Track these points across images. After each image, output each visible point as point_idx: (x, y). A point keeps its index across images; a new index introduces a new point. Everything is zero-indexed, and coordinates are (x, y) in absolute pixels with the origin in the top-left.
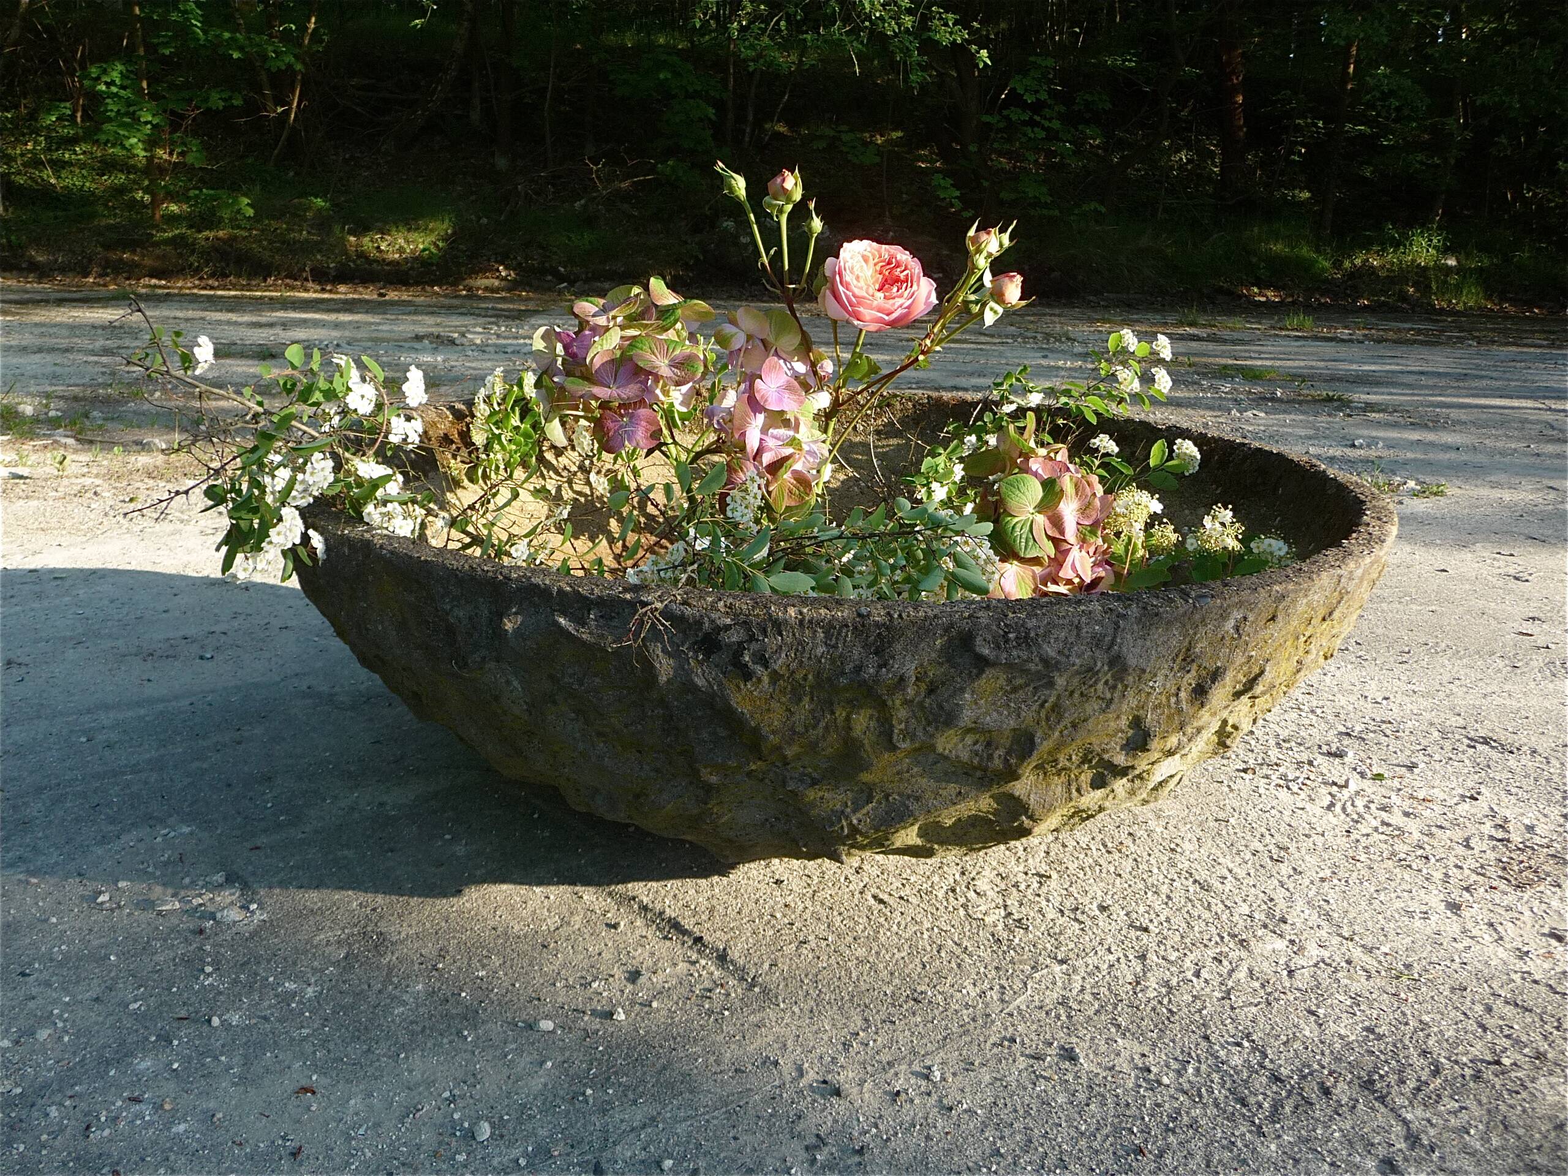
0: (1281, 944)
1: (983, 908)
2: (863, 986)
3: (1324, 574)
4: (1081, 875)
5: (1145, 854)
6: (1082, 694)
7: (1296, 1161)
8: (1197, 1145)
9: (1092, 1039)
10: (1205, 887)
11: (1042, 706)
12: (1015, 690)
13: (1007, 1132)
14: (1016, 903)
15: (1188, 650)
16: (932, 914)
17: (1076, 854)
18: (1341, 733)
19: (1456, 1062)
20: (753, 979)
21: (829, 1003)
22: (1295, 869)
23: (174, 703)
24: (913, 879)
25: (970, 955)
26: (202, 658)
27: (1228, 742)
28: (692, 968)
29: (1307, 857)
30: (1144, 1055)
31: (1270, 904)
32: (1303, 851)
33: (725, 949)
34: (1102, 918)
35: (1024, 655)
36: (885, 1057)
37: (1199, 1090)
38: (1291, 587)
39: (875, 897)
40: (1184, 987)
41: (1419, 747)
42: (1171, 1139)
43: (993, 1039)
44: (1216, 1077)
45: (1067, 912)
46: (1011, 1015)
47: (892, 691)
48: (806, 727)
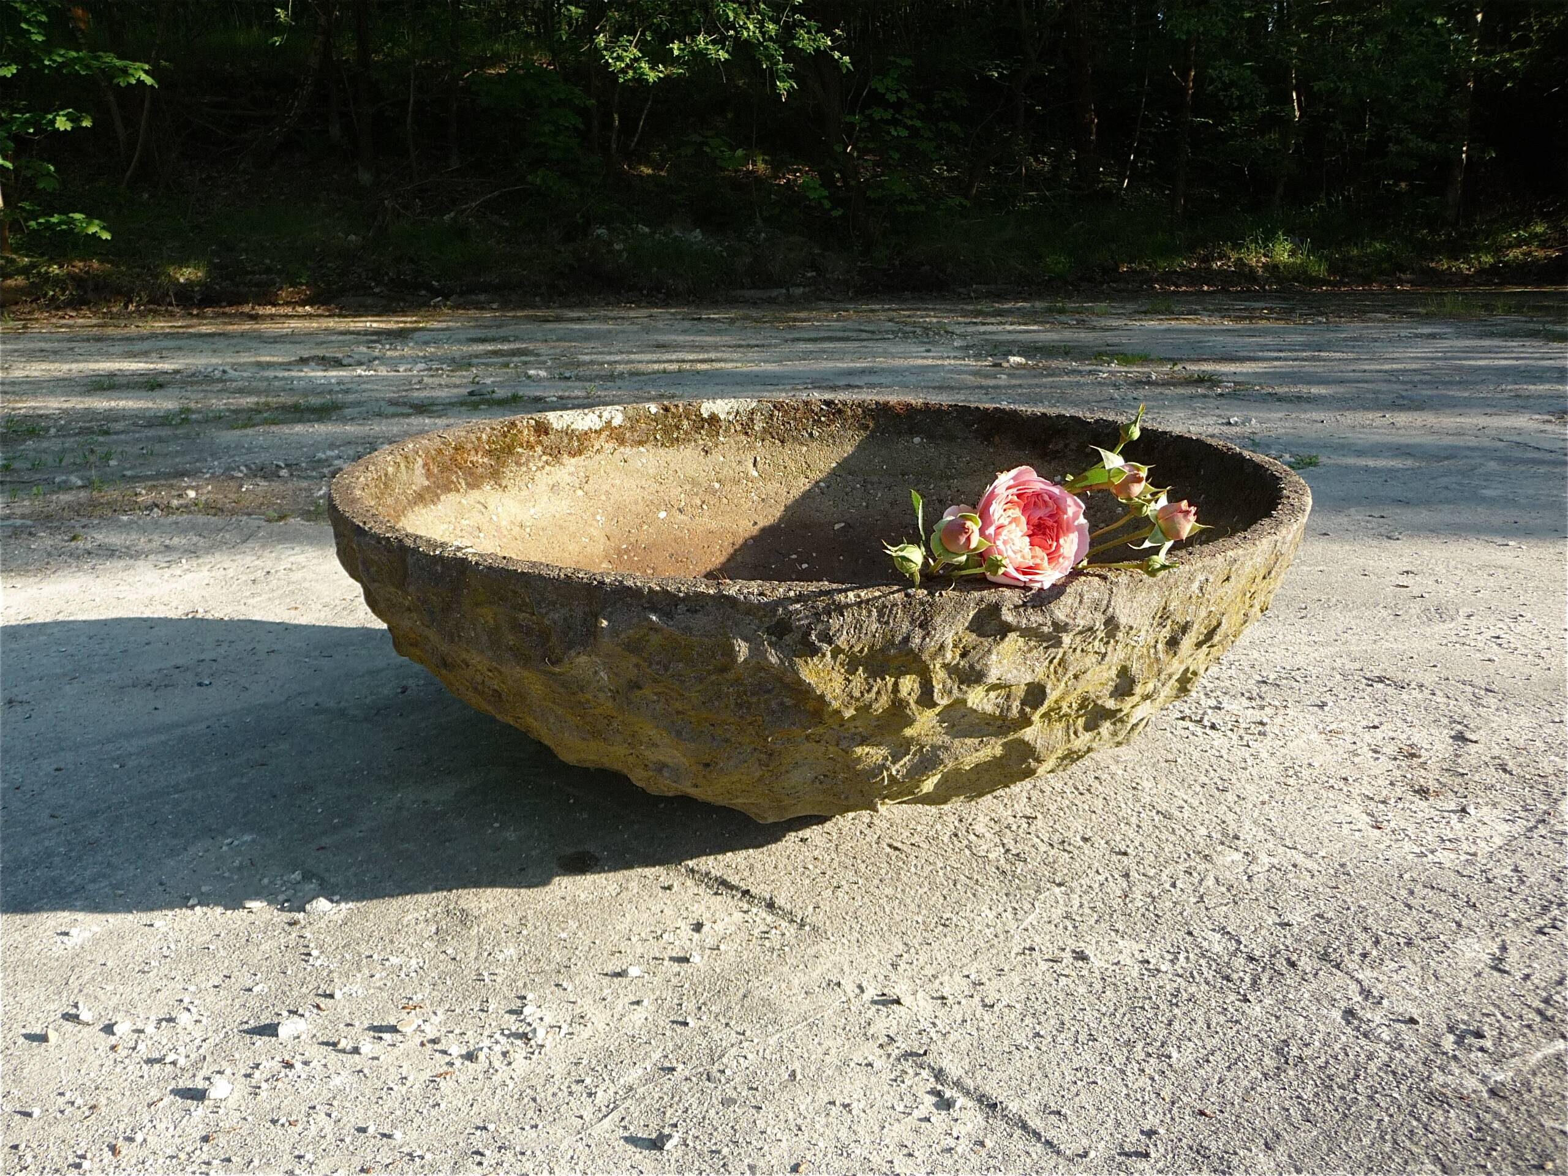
0: (1237, 856)
1: (985, 847)
2: (898, 918)
3: (1264, 541)
4: (1062, 814)
5: (1112, 794)
6: (1082, 650)
7: (1278, 1018)
8: (1198, 1014)
9: (1097, 942)
10: (1167, 816)
11: (1051, 662)
12: (1030, 650)
13: (1043, 1019)
14: (1012, 841)
15: (1164, 608)
16: (942, 855)
17: (1054, 798)
18: (1259, 682)
19: (1391, 934)
20: (802, 920)
21: (871, 933)
22: (1238, 796)
23: (190, 728)
24: (919, 828)
25: (982, 886)
26: (200, 685)
27: (1189, 686)
28: (746, 916)
29: (1247, 786)
30: (1142, 951)
31: (1224, 826)
32: (1243, 780)
33: (771, 898)
34: (1086, 847)
35: (1040, 620)
36: (929, 971)
37: (1191, 973)
38: (1240, 552)
39: (890, 846)
40: (1165, 896)
41: (1325, 689)
42: (1176, 1011)
43: (1015, 950)
44: (1203, 962)
45: (1056, 845)
46: (1026, 930)
47: (933, 658)
48: (862, 692)
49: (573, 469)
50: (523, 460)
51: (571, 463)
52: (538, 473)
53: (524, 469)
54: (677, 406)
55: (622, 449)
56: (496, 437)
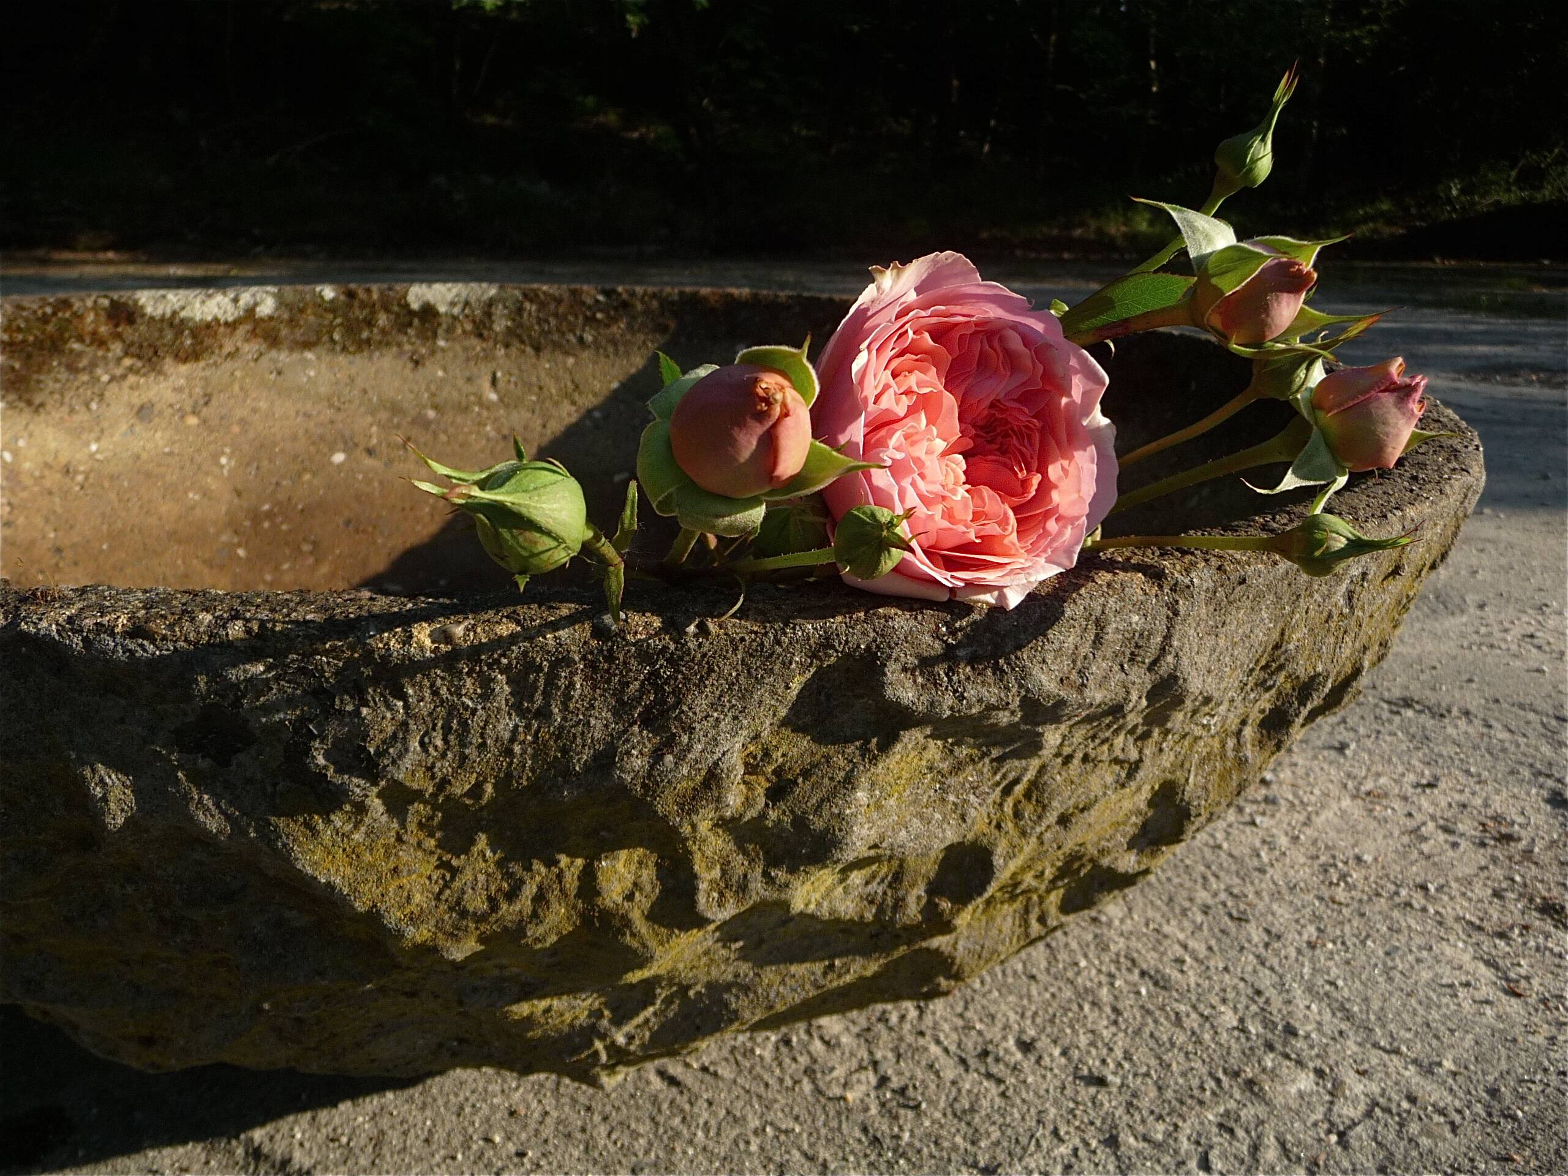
6: (1086, 759)
11: (1007, 791)
12: (957, 768)
14: (890, 1055)
15: (1277, 647)
16: (759, 1097)
35: (992, 694)
47: (689, 804)
48: (491, 899)
49: (182, 382)
50: (84, 363)
51: (178, 373)
52: (114, 386)
53: (85, 378)
54: (368, 291)
55: (274, 353)
56: (27, 320)
